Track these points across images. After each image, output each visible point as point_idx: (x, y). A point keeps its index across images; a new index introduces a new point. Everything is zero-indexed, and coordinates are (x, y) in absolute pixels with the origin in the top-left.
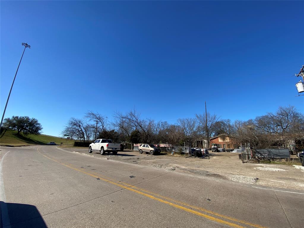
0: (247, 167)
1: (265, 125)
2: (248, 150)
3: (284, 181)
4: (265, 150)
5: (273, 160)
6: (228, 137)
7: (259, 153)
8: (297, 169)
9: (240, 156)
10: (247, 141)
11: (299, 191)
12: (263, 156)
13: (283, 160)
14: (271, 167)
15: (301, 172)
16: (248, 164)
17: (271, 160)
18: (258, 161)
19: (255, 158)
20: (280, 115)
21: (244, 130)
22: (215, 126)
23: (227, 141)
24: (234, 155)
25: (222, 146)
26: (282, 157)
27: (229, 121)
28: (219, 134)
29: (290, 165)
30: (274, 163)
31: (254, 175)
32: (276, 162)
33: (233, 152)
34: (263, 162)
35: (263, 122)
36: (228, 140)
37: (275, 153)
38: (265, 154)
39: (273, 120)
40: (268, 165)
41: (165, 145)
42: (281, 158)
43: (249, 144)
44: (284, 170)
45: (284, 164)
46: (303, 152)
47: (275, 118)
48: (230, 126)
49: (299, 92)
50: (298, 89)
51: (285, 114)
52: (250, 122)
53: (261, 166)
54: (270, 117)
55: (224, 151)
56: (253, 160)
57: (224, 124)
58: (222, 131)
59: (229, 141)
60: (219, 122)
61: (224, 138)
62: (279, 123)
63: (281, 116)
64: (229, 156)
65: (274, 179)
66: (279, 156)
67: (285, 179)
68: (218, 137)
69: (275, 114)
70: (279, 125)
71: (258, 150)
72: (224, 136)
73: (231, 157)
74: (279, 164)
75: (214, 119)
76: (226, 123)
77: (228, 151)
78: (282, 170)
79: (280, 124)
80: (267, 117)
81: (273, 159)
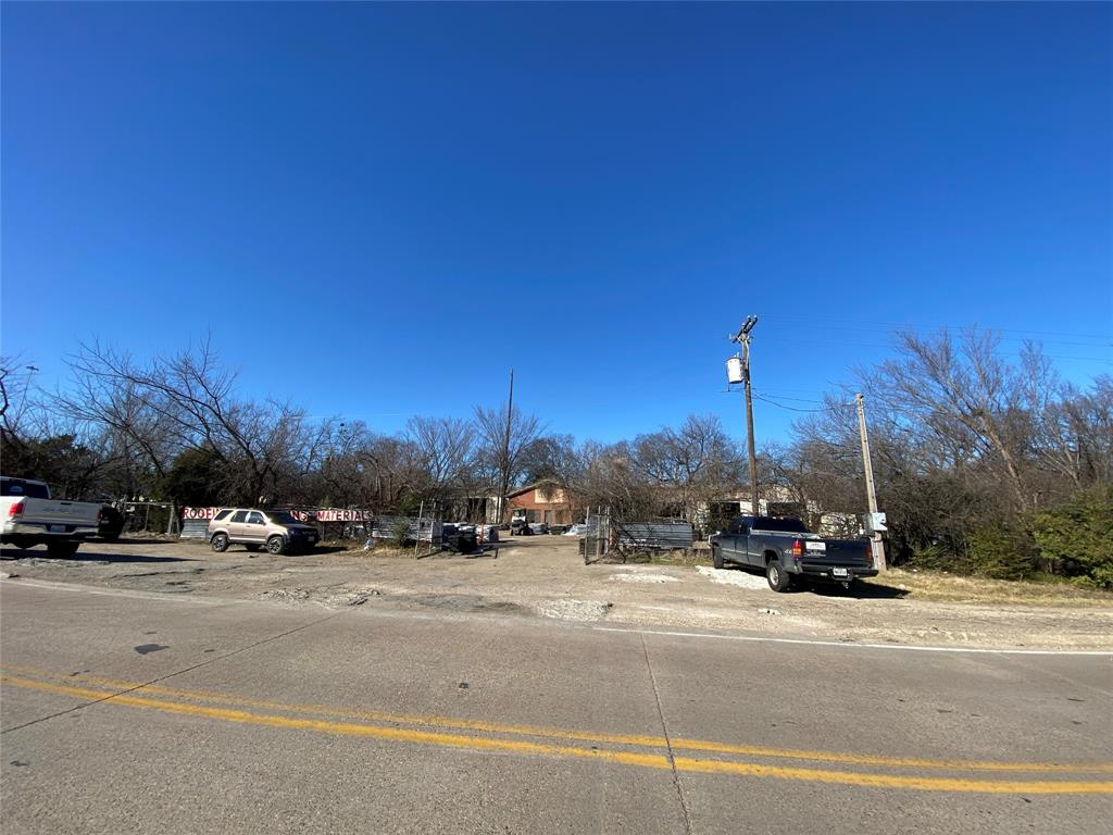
0: (594, 576)
1: (653, 461)
2: (603, 527)
3: (669, 607)
4: (642, 527)
5: (656, 554)
6: (562, 487)
7: (627, 534)
8: (701, 577)
9: (582, 543)
10: (603, 501)
11: (694, 630)
12: (636, 542)
13: (678, 555)
14: (648, 573)
15: (710, 584)
16: (598, 566)
17: (652, 555)
18: (623, 557)
19: (617, 548)
20: (687, 435)
21: (605, 472)
22: (529, 453)
23: (556, 501)
24: (571, 541)
25: (543, 517)
26: (678, 545)
27: (570, 439)
28: (539, 477)
29: (690, 565)
30: (658, 562)
31: (605, 594)
32: (662, 558)
33: (567, 534)
34: (634, 561)
35: (651, 451)
36: (559, 498)
37: (663, 535)
38: (642, 537)
39: (674, 448)
40: (643, 568)
41: (342, 513)
42: (676, 549)
43: (608, 510)
44: (676, 580)
45: (679, 563)
46: (718, 533)
47: (676, 443)
48: (570, 456)
49: (733, 383)
50: (730, 374)
51: (697, 434)
52: (621, 448)
53: (627, 572)
54: (667, 439)
55: (544, 531)
56: (611, 556)
57: (556, 448)
58: (548, 471)
59: (561, 501)
60: (542, 441)
61: (549, 492)
62: (683, 457)
63: (689, 439)
64: (553, 546)
65: (647, 603)
66: (670, 542)
67: (670, 601)
68: (534, 488)
69: (678, 434)
70: (681, 463)
71: (626, 528)
72: (552, 484)
73: (559, 548)
74: (668, 564)
75: (531, 430)
76: (561, 445)
77: (556, 531)
78: (671, 579)
79: (685, 460)
80: (659, 437)
81: (658, 551)
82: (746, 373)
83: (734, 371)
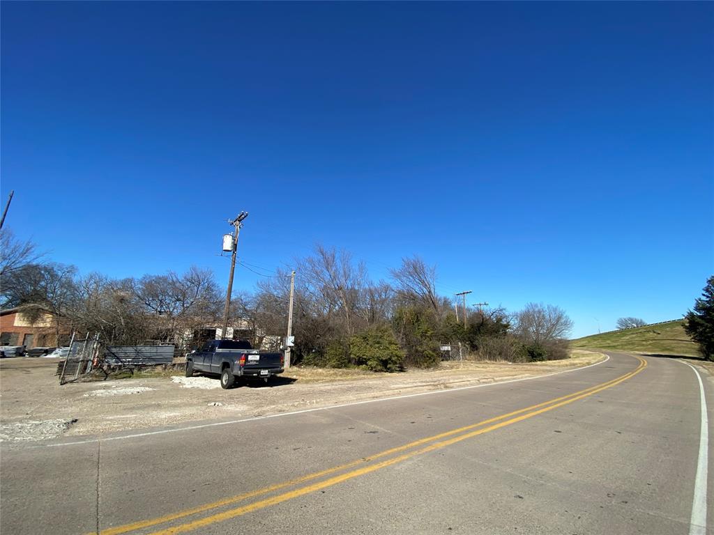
0: (66, 395)
1: (155, 296)
2: (91, 351)
3: (136, 413)
4: (130, 350)
5: (139, 370)
6: (51, 313)
7: (114, 355)
8: (174, 384)
9: (61, 365)
10: (93, 328)
11: (152, 429)
12: (121, 362)
13: (159, 369)
14: (125, 386)
15: (179, 389)
16: (75, 385)
17: (135, 371)
18: (105, 375)
19: (101, 367)
20: (188, 280)
21: (105, 303)
22: (17, 277)
23: (41, 325)
24: (49, 363)
25: (21, 339)
26: (159, 362)
27: (72, 270)
28: (24, 301)
29: (168, 376)
30: (139, 377)
31: (72, 411)
32: (143, 373)
33: (48, 356)
34: (116, 377)
35: (154, 289)
36: (47, 322)
37: (149, 355)
38: (128, 357)
39: (175, 288)
40: (124, 382)
42: (157, 365)
43: (97, 336)
44: (151, 389)
45: (158, 375)
46: (194, 351)
47: (177, 285)
48: (69, 285)
49: (225, 250)
50: (224, 244)
51: (195, 281)
52: (127, 284)
53: (105, 388)
54: (171, 281)
55: (20, 353)
56: (92, 375)
57: (54, 276)
58: (38, 296)
59: (48, 325)
60: (37, 267)
61: (34, 316)
62: (181, 296)
63: (189, 283)
64: (25, 369)
65: (116, 413)
66: (154, 360)
67: (139, 408)
68: (15, 312)
69: (181, 278)
70: (178, 300)
71: (114, 350)
72: (38, 309)
73: (33, 371)
74: (148, 377)
75: (23, 254)
76: (60, 274)
77: (35, 353)
78: (147, 389)
79: (182, 298)
80: (165, 279)
81: (140, 368)
82: (235, 246)
83: (228, 243)
